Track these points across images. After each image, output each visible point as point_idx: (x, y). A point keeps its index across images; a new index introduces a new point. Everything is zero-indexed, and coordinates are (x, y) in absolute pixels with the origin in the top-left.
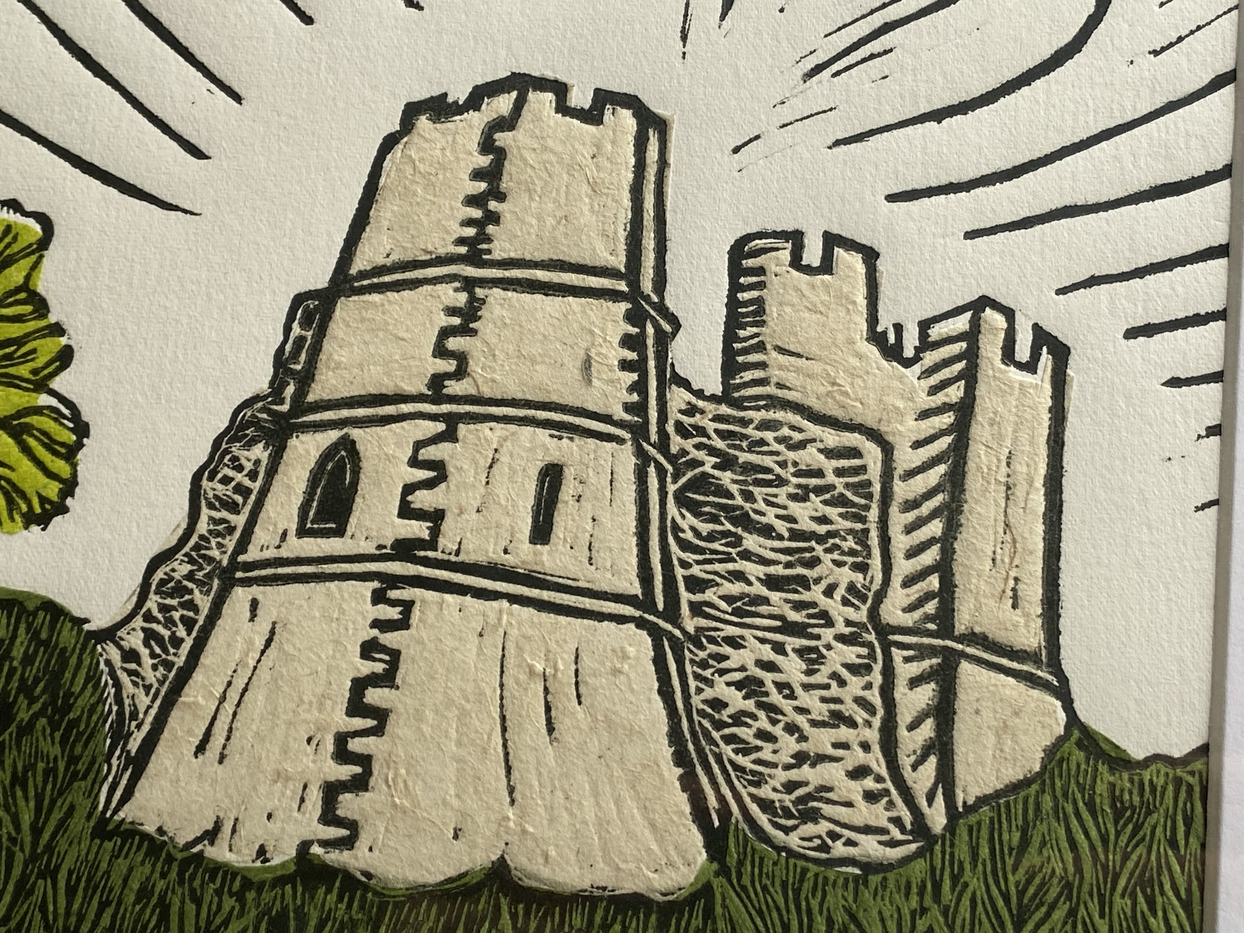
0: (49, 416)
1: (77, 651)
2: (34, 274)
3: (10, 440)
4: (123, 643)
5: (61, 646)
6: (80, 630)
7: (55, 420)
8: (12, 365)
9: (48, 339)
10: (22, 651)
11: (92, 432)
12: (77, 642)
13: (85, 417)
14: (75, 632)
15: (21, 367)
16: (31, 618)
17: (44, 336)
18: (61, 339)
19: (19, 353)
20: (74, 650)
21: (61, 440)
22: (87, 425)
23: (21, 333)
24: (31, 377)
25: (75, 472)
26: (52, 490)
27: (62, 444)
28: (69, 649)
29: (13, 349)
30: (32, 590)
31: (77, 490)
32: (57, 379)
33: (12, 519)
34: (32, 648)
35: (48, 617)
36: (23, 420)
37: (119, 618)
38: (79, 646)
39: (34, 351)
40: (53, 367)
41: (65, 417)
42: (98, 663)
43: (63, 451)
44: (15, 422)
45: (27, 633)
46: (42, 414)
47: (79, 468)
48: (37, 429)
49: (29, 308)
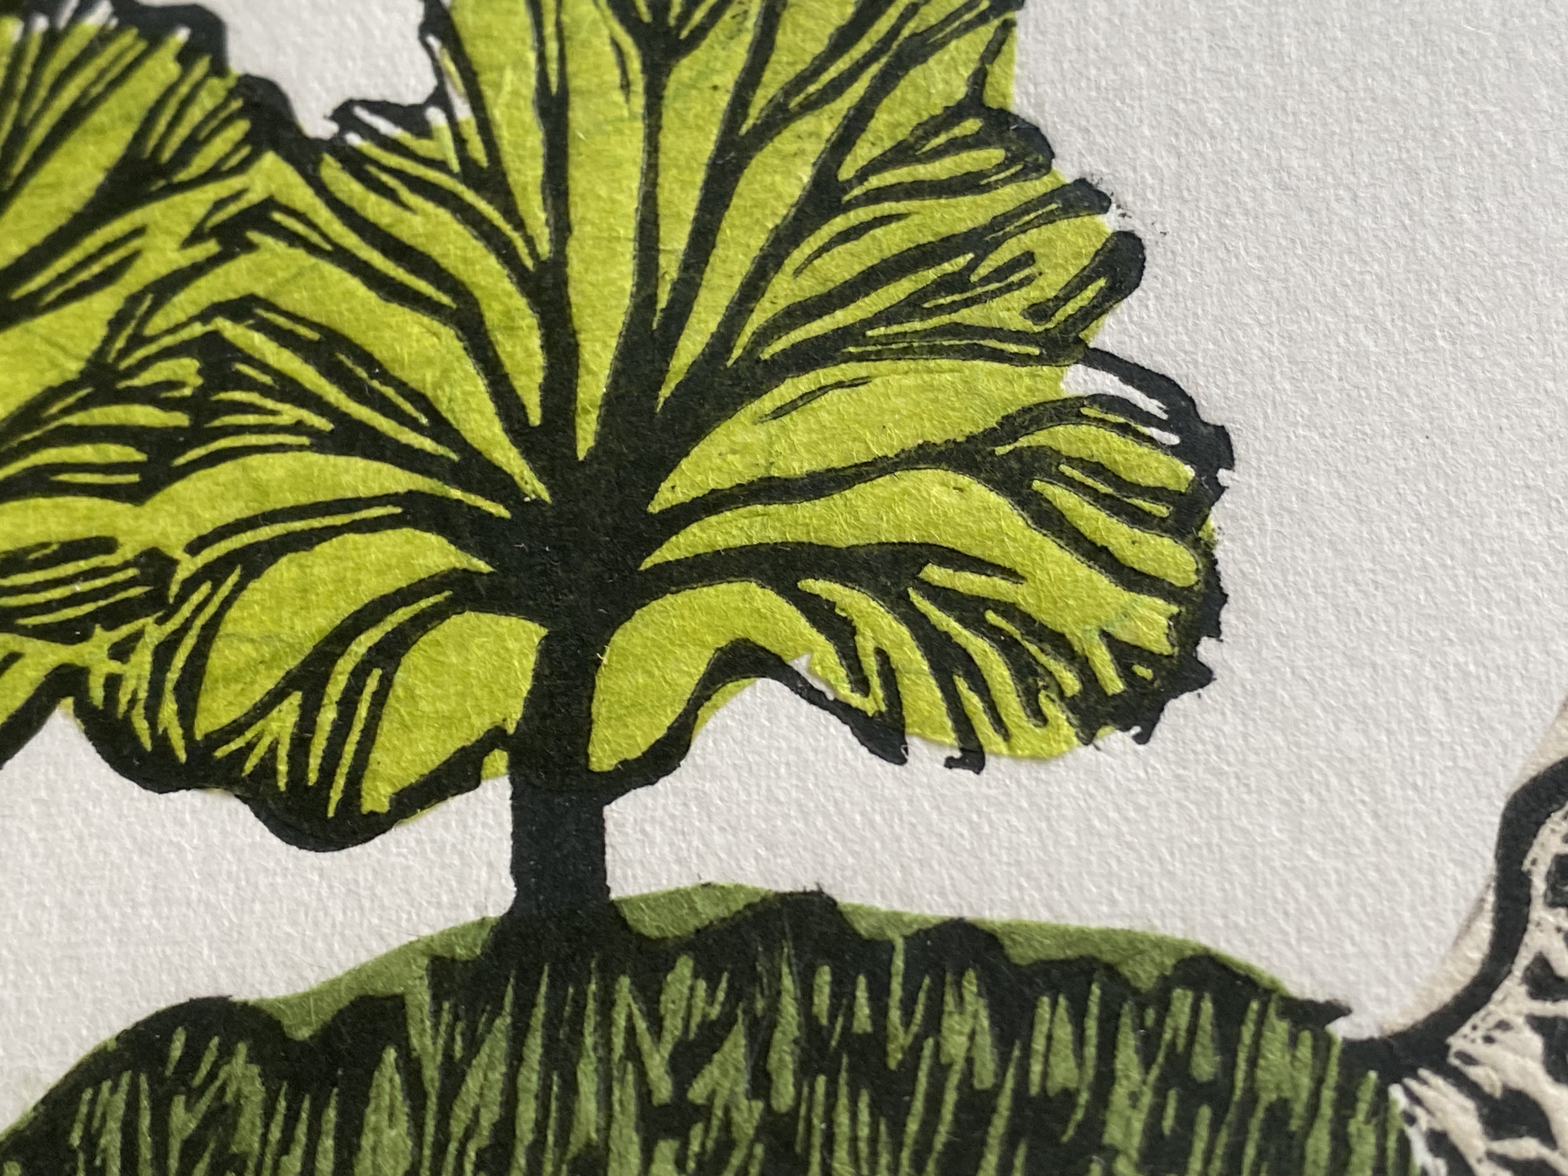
0: (1102, 422)
1: (1327, 1111)
2: (996, 69)
3: (994, 498)
4: (1475, 1073)
5: (1267, 1097)
6: (1323, 1044)
7: (1124, 429)
8: (967, 303)
9: (1063, 224)
10: (1138, 1126)
11: (1239, 449)
12: (1319, 1081)
13: (1210, 413)
14: (1305, 1052)
15: (996, 304)
16: (1150, 1016)
17: (1050, 219)
18: (1100, 219)
19: (983, 270)
20: (1314, 1108)
21: (1150, 482)
22: (1221, 433)
23: (982, 218)
24: (1028, 325)
25: (1211, 563)
26: (1150, 623)
27: (1157, 494)
28: (1299, 1109)
29: (962, 261)
30: (1139, 927)
31: (1227, 616)
32: (1108, 320)
33: (1039, 716)
34: (1170, 1111)
35: (1207, 1006)
36: (1023, 442)
37: (1445, 994)
38: (1328, 1095)
39: (1028, 258)
40: (1090, 292)
41: (1149, 419)
42: (1404, 1144)
43: (1161, 510)
44: (1001, 450)
45: (1147, 1063)
46: (1081, 418)
47: (1218, 553)
48: (1070, 461)
49: (996, 155)
